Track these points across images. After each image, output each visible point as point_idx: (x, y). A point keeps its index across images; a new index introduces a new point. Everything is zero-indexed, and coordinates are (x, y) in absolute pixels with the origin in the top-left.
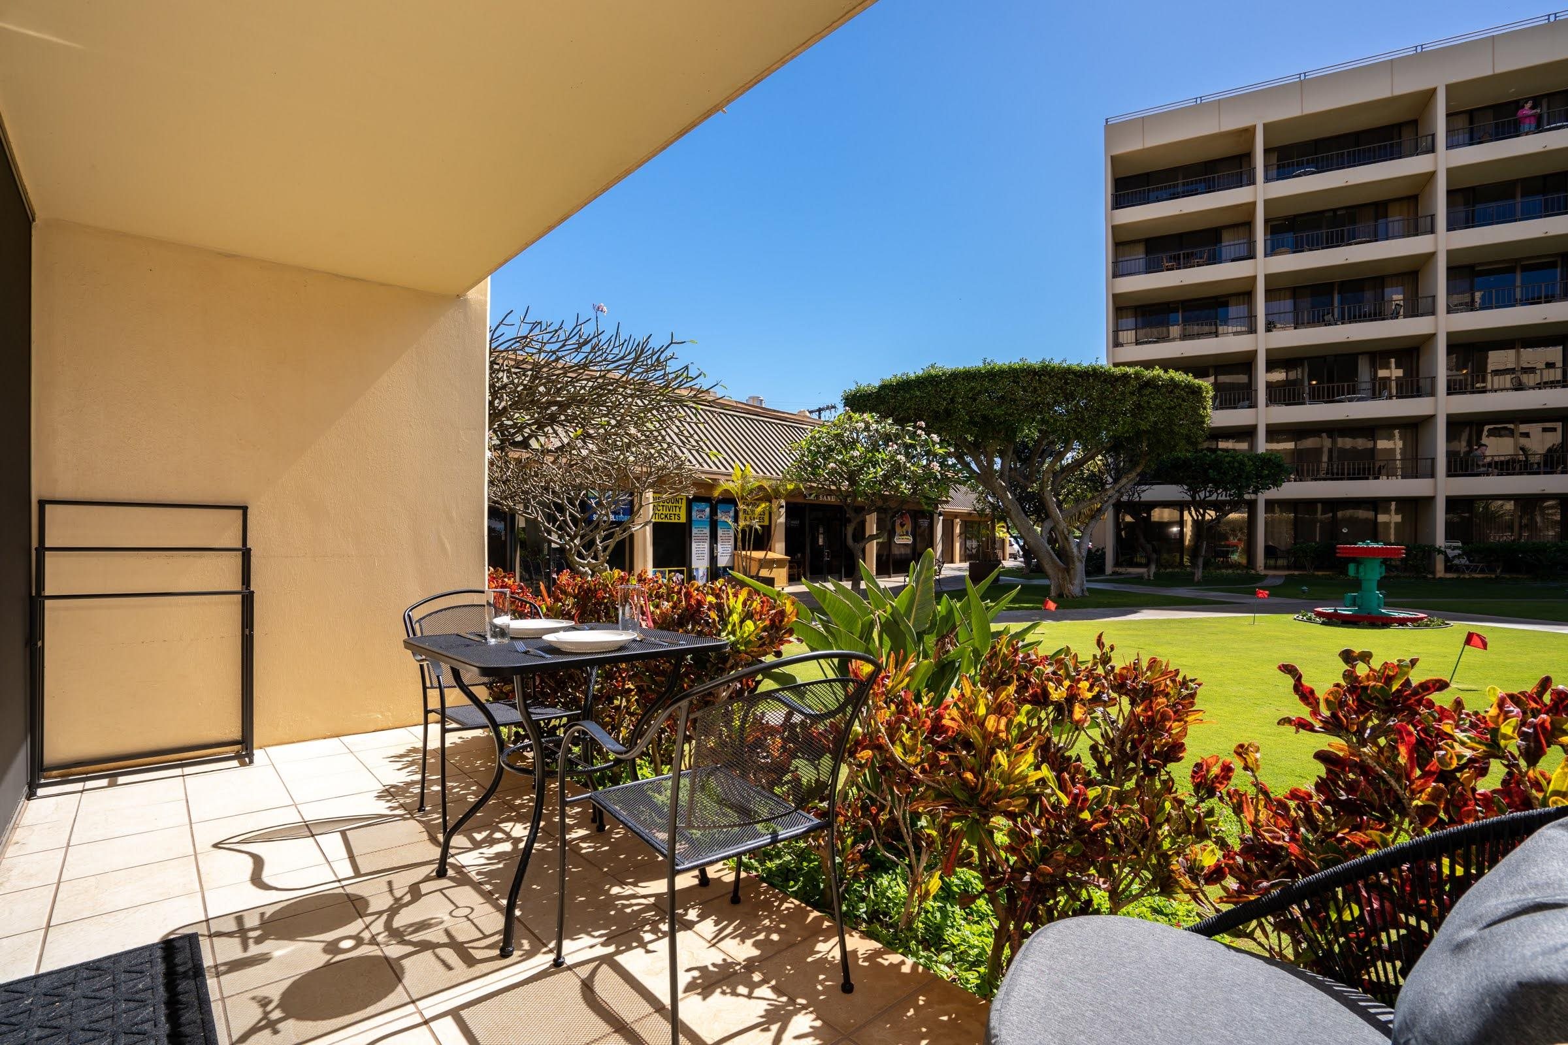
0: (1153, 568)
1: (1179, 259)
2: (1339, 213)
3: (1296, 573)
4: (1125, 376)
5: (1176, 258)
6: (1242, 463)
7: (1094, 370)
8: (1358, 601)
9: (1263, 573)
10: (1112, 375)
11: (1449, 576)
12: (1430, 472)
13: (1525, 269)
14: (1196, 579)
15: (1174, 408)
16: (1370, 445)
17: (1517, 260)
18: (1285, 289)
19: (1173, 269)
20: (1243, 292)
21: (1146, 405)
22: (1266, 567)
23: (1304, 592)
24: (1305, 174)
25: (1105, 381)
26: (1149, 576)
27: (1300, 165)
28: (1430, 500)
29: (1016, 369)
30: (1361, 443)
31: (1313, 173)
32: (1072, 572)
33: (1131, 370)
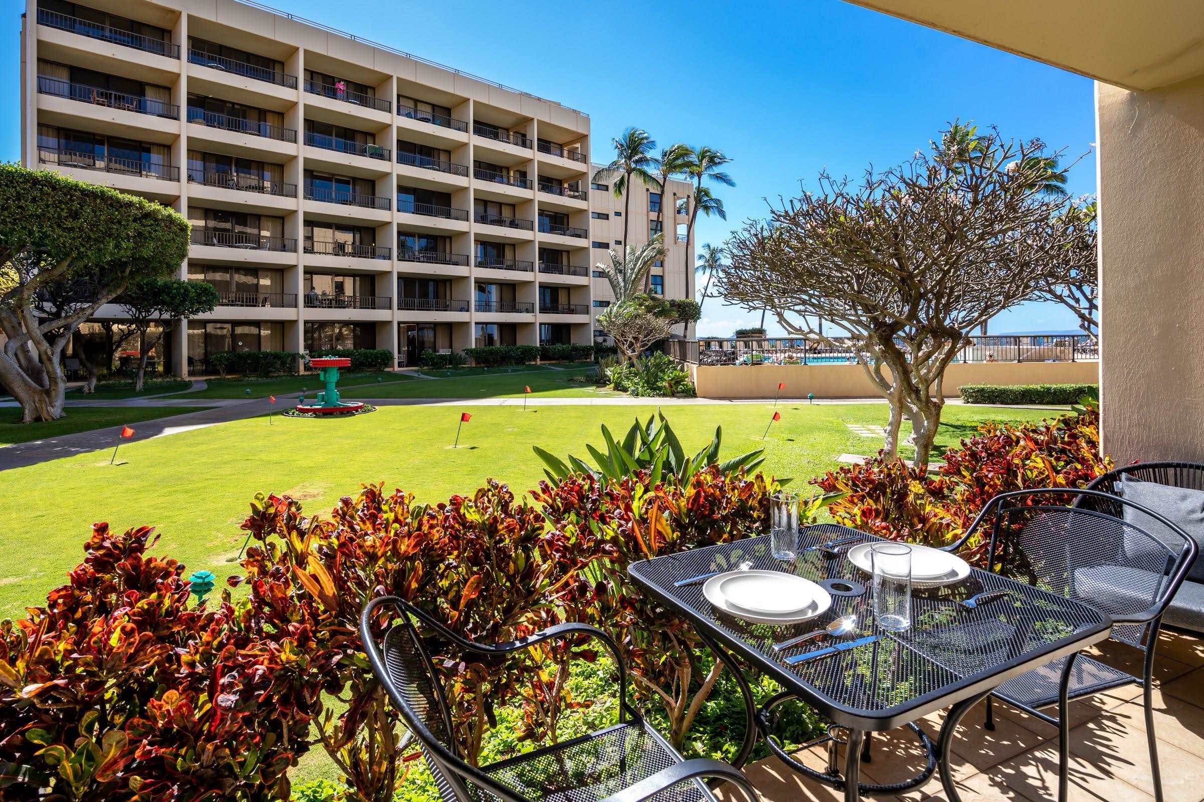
0: (94, 382)
1: (110, 98)
2: (236, 106)
3: (213, 378)
4: (130, 204)
5: (108, 96)
6: (186, 290)
7: (102, 192)
8: (326, 398)
9: (187, 379)
10: (118, 201)
11: (309, 373)
12: (294, 303)
13: (338, 181)
14: (138, 388)
15: (169, 241)
16: (255, 281)
17: (334, 175)
18: (197, 152)
19: (103, 105)
20: (167, 145)
21: (147, 235)
22: (191, 373)
23: (247, 393)
24: (217, 68)
25: (111, 205)
26: (90, 389)
27: (213, 59)
28: (295, 322)
29: (11, 172)
30: (250, 280)
31: (222, 70)
32: (53, 393)
33: (135, 199)
